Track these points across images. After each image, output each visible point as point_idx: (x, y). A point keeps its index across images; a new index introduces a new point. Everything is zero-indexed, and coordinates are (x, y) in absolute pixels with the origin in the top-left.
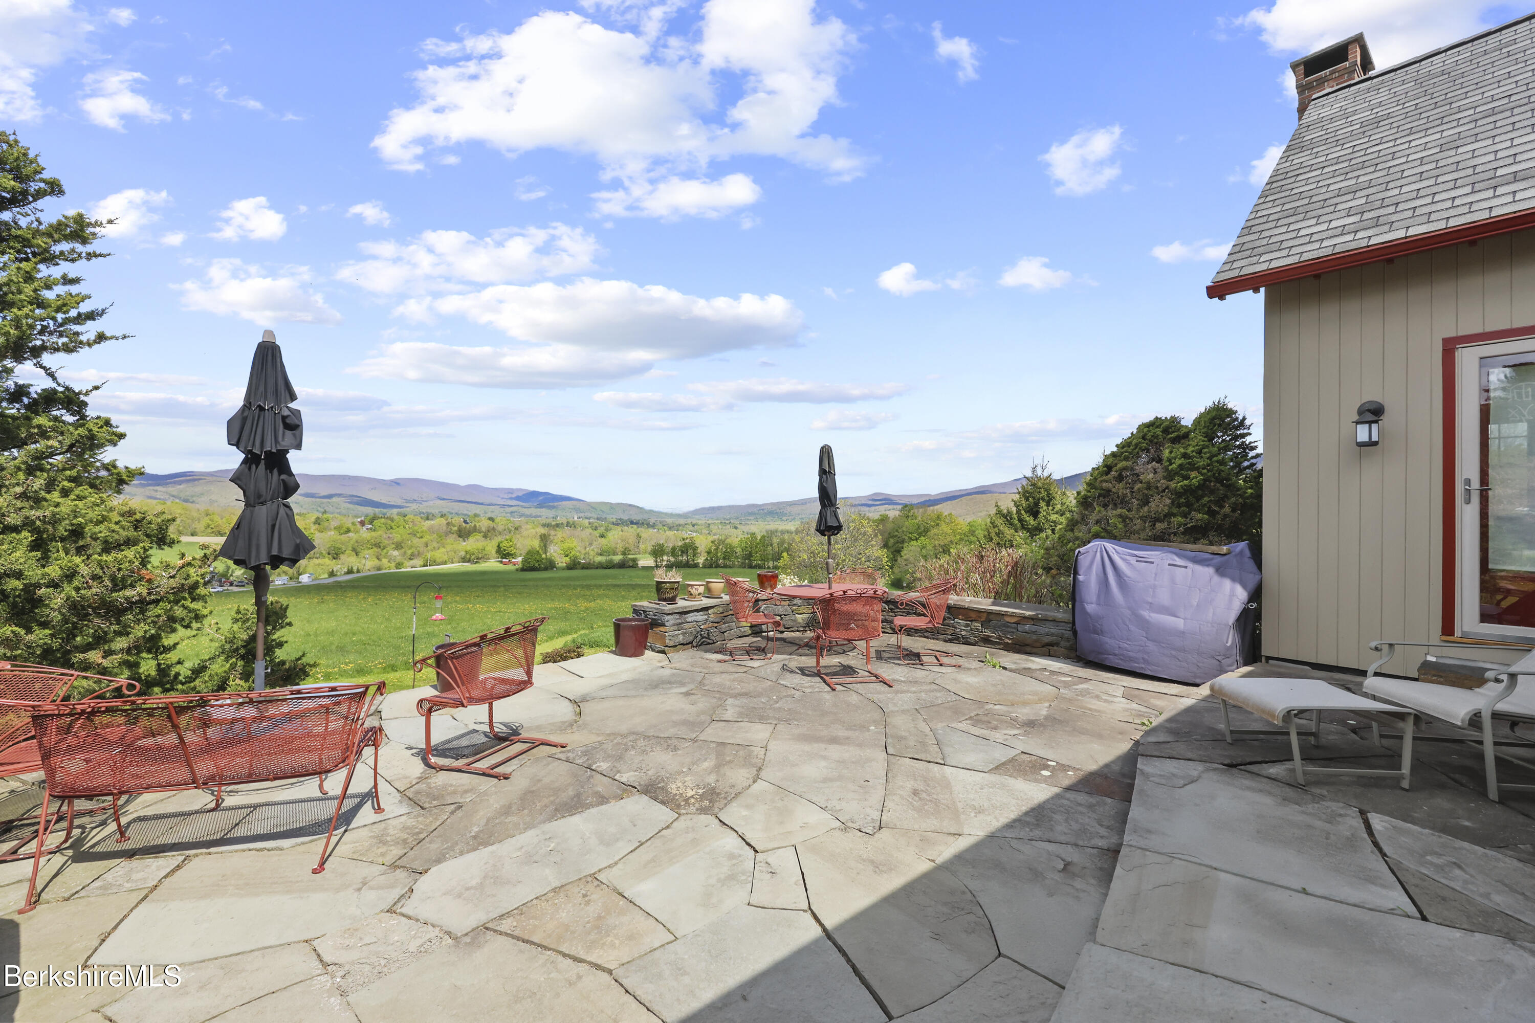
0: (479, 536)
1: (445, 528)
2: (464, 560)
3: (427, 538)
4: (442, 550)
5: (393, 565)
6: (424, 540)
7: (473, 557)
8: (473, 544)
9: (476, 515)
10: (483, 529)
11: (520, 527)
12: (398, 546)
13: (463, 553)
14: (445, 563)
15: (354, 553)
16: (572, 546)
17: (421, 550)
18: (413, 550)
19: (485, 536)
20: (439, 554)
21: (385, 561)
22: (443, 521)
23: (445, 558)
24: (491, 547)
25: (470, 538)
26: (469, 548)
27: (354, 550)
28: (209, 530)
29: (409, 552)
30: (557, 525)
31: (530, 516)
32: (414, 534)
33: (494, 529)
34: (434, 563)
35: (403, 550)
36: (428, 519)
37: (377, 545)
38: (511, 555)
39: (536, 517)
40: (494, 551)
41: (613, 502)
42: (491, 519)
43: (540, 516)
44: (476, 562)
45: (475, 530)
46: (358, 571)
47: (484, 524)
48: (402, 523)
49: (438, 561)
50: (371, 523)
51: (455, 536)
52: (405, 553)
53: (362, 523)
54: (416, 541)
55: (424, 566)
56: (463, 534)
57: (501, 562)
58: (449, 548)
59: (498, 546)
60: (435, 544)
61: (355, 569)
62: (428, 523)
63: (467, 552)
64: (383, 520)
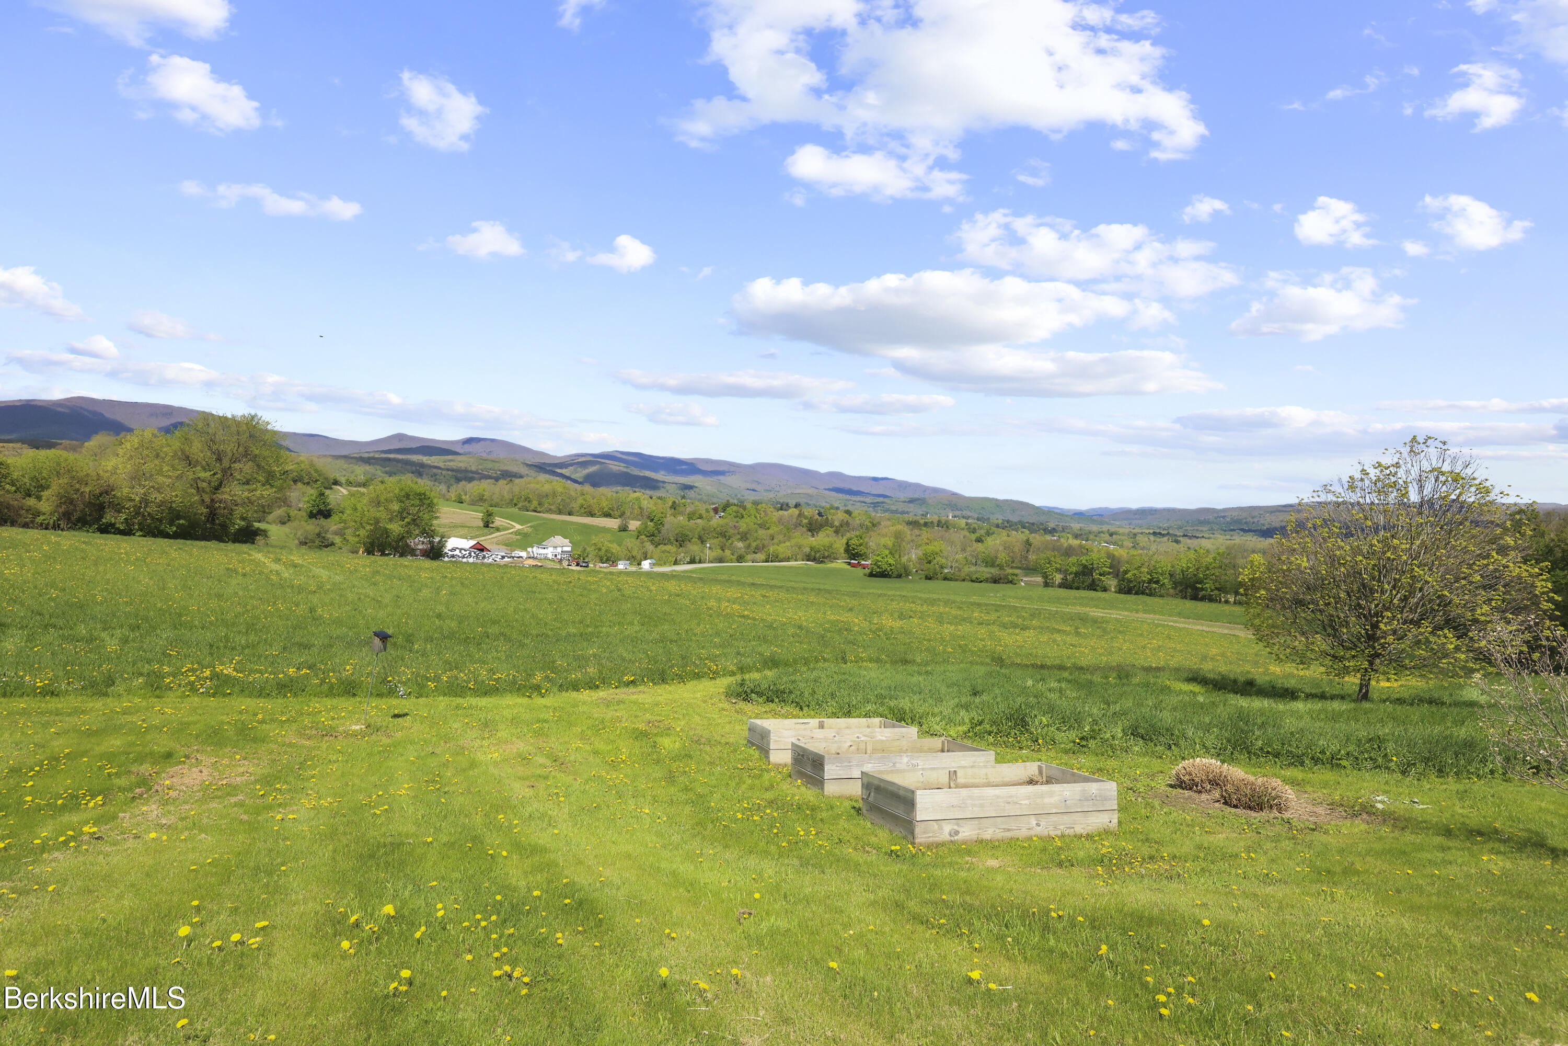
0: (830, 531)
1: (794, 520)
2: (809, 558)
3: (774, 530)
4: (788, 544)
5: (734, 557)
6: (771, 531)
7: (818, 555)
8: (822, 539)
9: (832, 508)
10: (837, 523)
11: (879, 523)
12: (744, 537)
13: (808, 550)
14: (788, 560)
15: (699, 542)
16: (937, 550)
17: (766, 542)
18: (758, 542)
19: (837, 532)
20: (782, 549)
21: (728, 552)
22: (796, 512)
23: (789, 553)
24: (839, 544)
25: (820, 533)
26: (814, 544)
27: (700, 538)
28: (583, 510)
29: (754, 544)
30: (926, 524)
31: (896, 512)
32: (762, 526)
33: (847, 524)
34: (776, 558)
35: (748, 542)
36: (781, 509)
37: (723, 535)
38: (861, 555)
39: (903, 513)
40: (842, 550)
41: (1001, 497)
42: (848, 512)
43: (908, 513)
44: (822, 562)
45: (827, 523)
46: (700, 562)
47: (838, 517)
48: (753, 512)
49: (781, 556)
50: (724, 511)
51: (805, 529)
52: (749, 546)
53: (716, 511)
54: (761, 532)
55: (767, 561)
56: (813, 528)
57: (849, 564)
58: (793, 541)
59: (847, 544)
60: (781, 537)
61: (697, 558)
62: (781, 512)
63: (812, 548)
64: (735, 508)
